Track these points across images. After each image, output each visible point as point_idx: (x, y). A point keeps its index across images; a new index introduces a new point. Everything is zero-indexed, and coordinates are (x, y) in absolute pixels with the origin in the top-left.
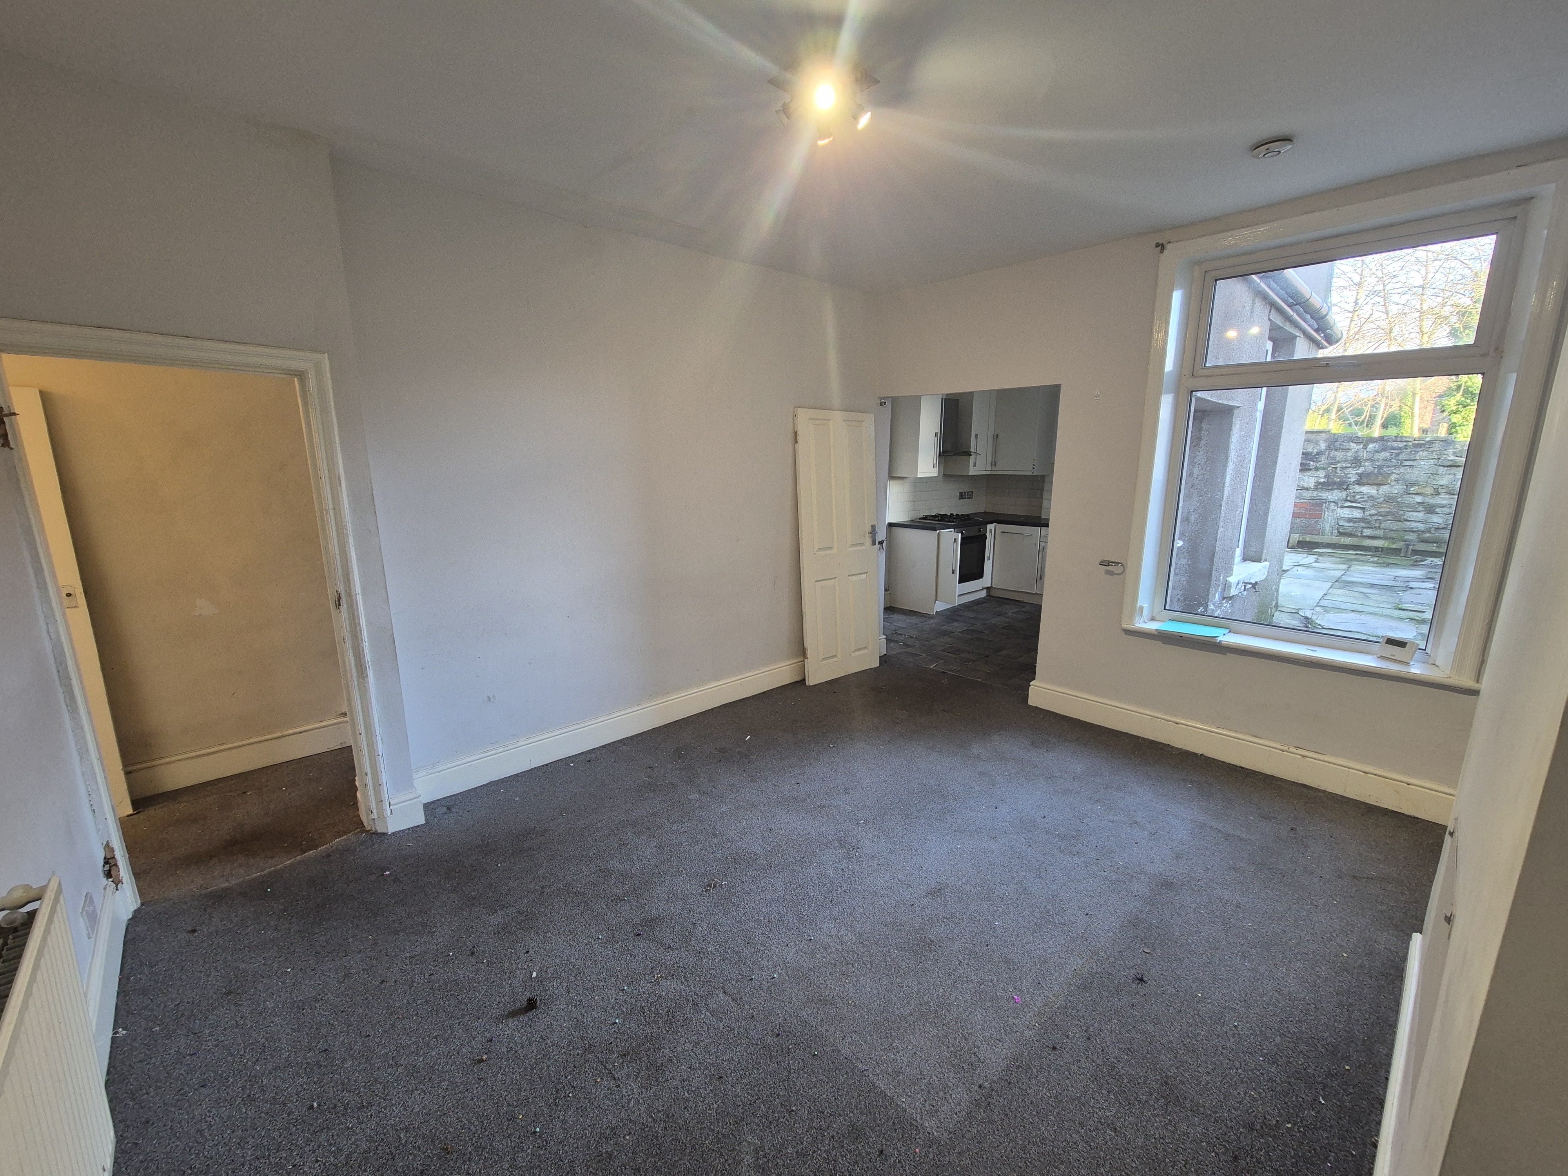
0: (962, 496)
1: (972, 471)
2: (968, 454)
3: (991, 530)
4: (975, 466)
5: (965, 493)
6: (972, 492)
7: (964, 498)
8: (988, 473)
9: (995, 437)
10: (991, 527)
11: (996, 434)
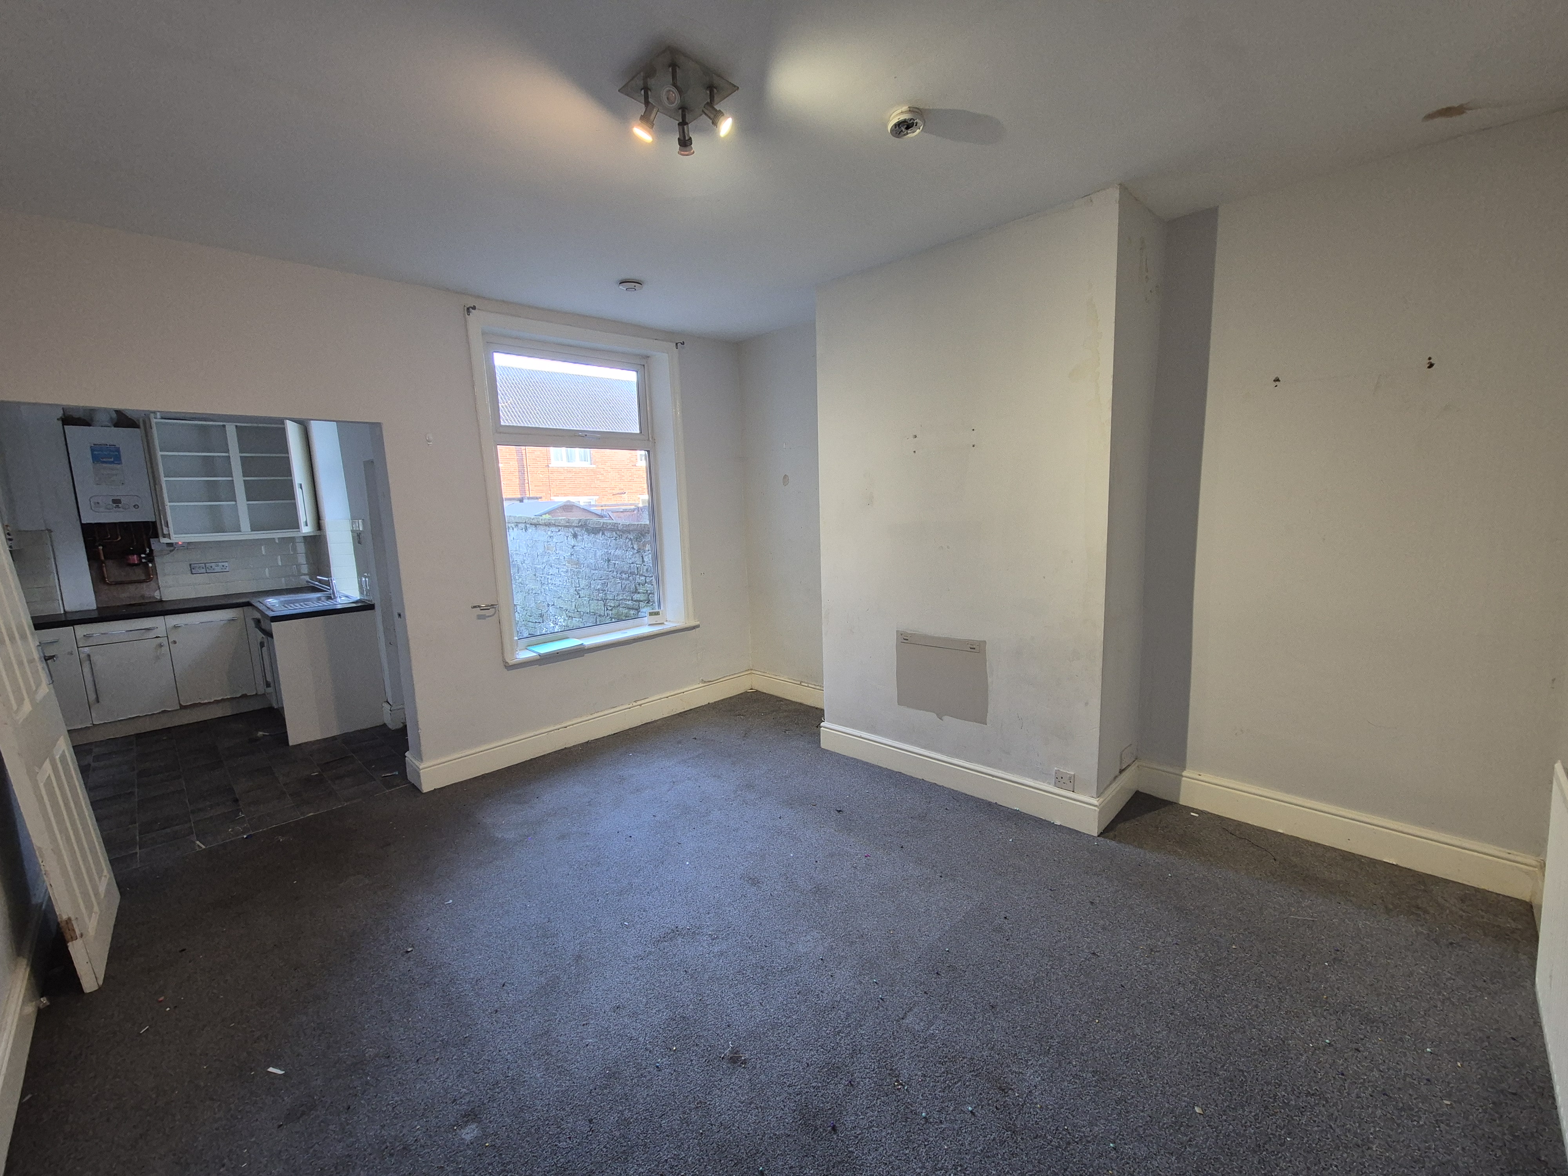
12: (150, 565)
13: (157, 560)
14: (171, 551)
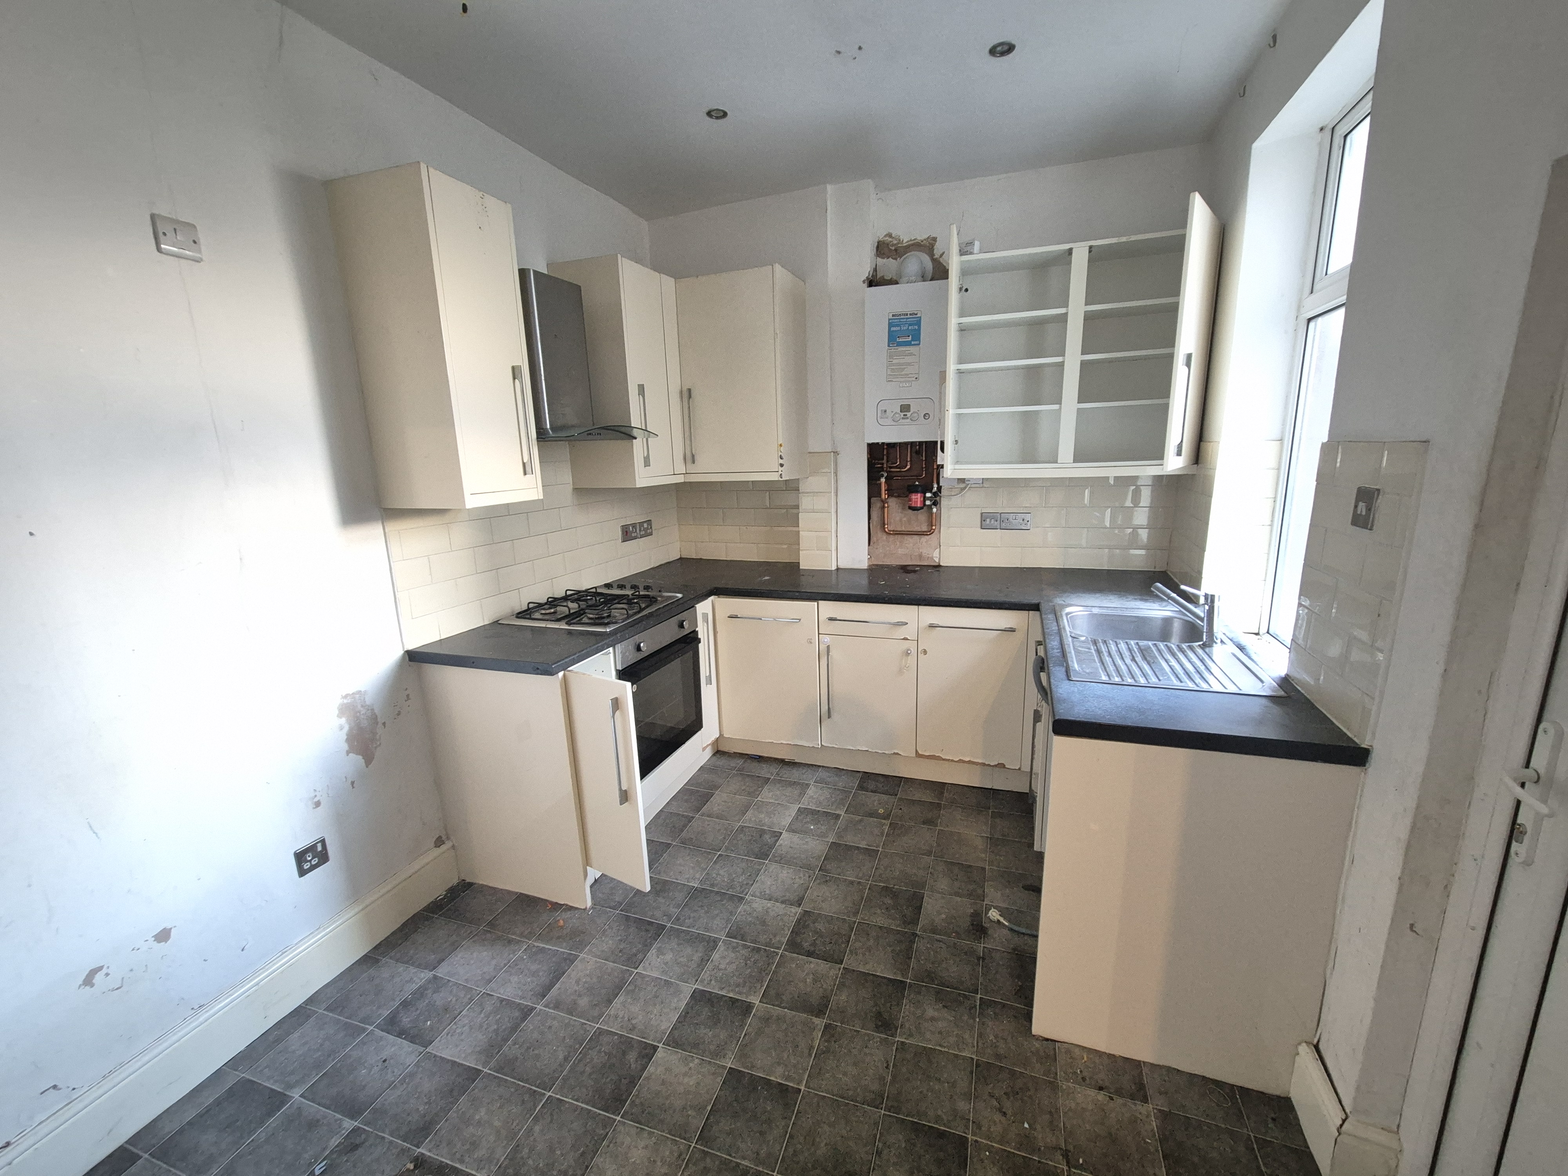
0: (628, 534)
1: (644, 478)
2: (625, 433)
3: (705, 616)
4: (647, 462)
5: (634, 525)
6: (649, 522)
7: (635, 538)
8: (680, 479)
9: (686, 395)
10: (704, 607)
11: (685, 389)
12: (935, 510)
13: (944, 502)
14: (963, 489)
